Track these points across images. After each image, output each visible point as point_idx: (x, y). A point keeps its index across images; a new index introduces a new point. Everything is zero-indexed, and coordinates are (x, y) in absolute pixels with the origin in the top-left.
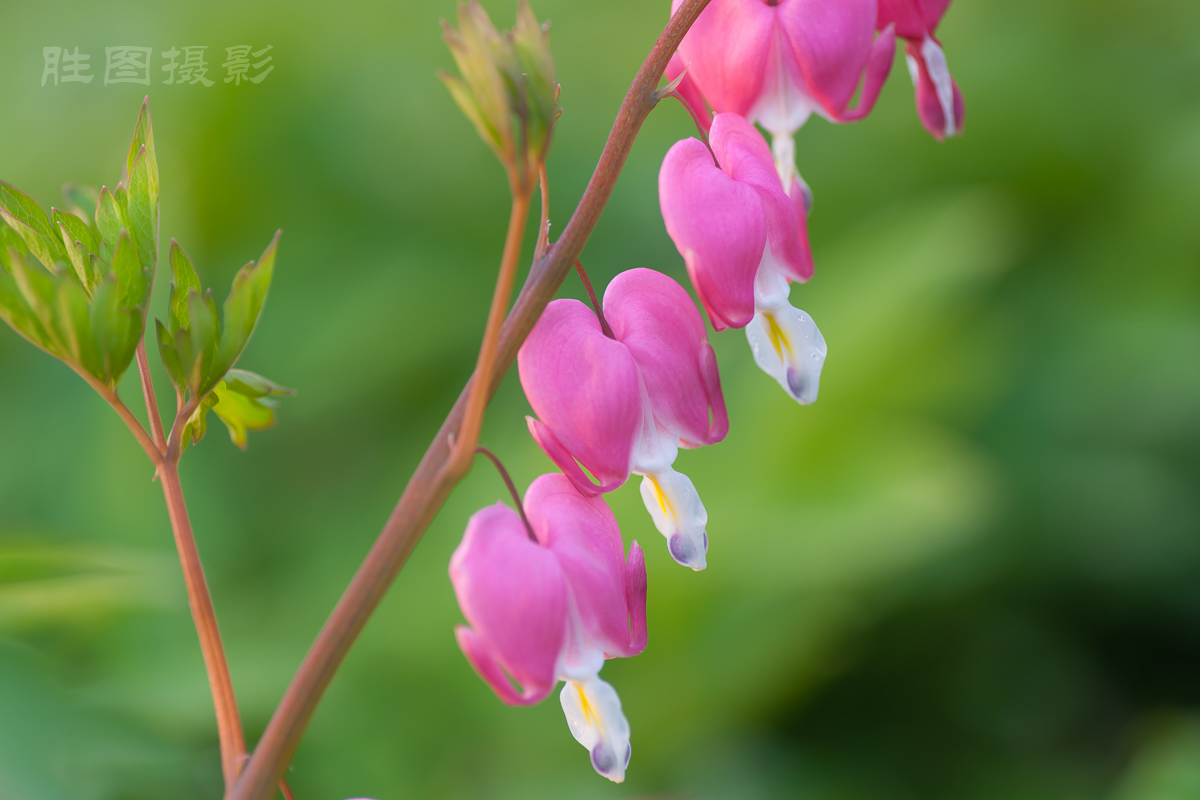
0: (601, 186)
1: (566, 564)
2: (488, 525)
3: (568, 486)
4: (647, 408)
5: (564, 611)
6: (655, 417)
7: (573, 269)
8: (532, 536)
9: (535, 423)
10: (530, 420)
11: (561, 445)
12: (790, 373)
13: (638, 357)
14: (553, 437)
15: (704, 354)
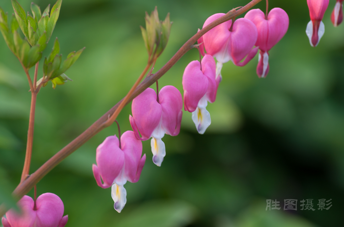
0: (170, 64)
1: (126, 156)
2: (110, 140)
3: (133, 135)
4: (161, 123)
5: (121, 169)
6: (162, 125)
7: (155, 83)
8: (120, 147)
9: (131, 117)
10: (130, 116)
11: (136, 125)
12: (199, 125)
13: (163, 109)
14: (135, 122)
15: (180, 113)
